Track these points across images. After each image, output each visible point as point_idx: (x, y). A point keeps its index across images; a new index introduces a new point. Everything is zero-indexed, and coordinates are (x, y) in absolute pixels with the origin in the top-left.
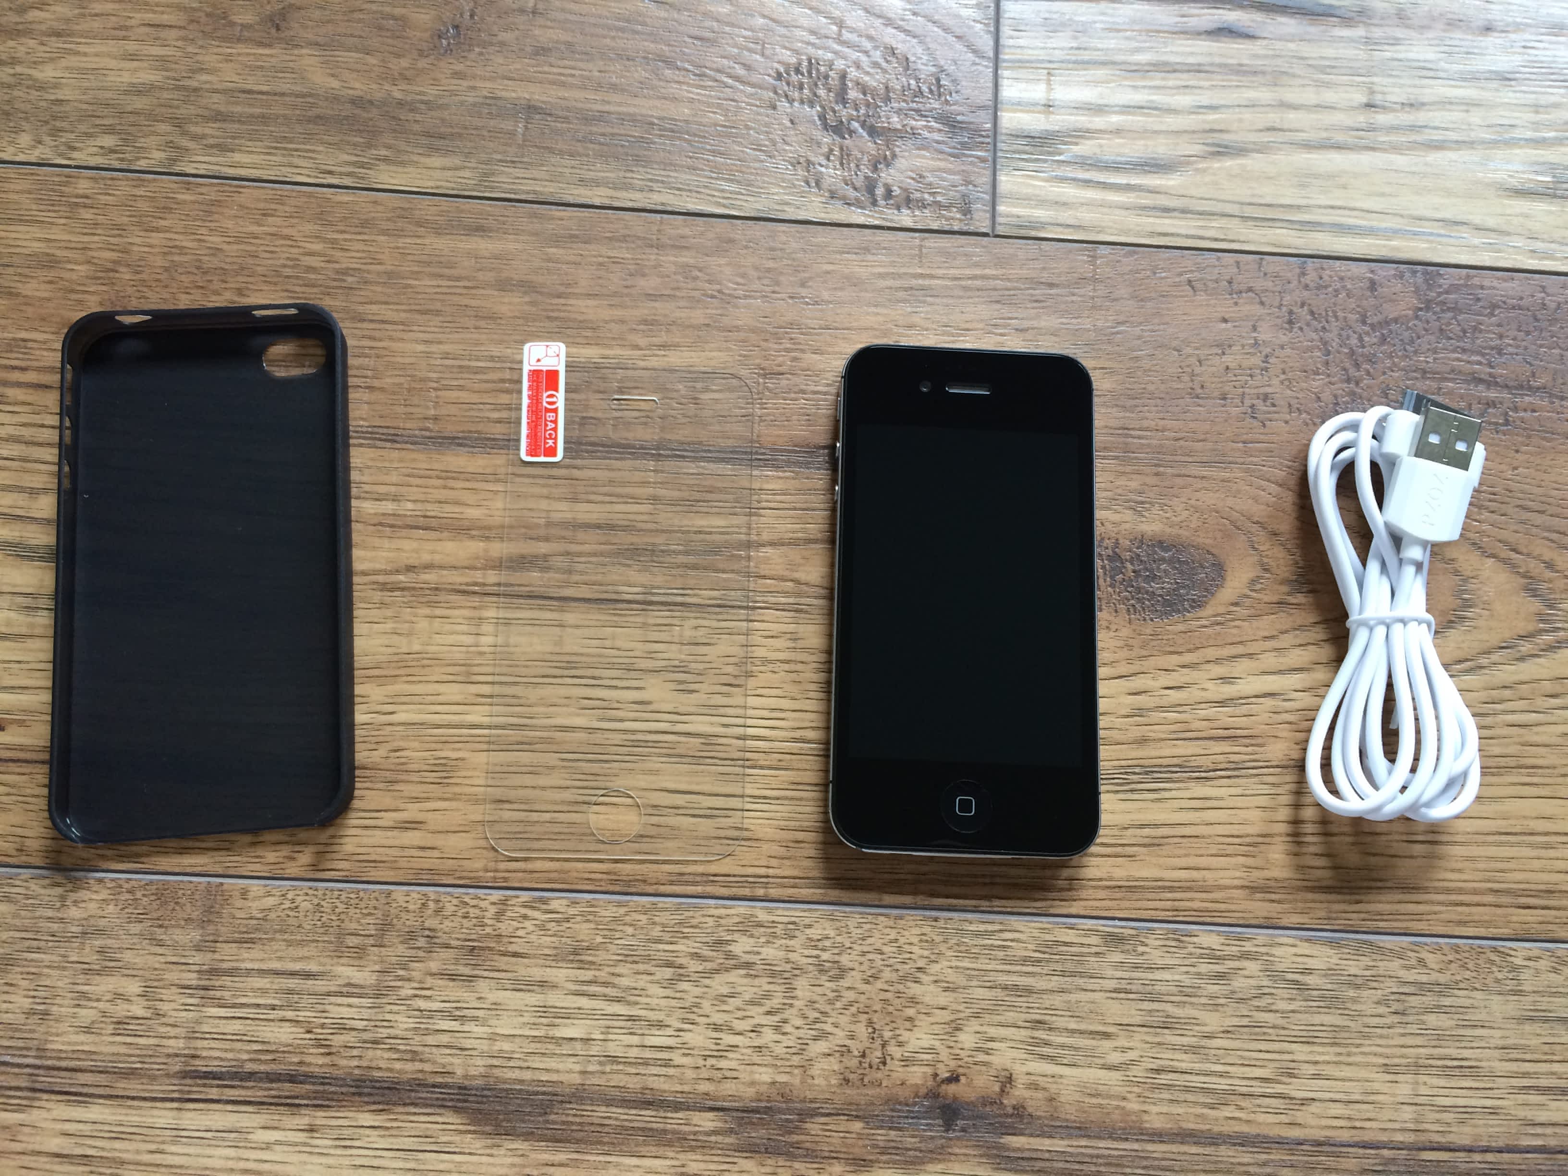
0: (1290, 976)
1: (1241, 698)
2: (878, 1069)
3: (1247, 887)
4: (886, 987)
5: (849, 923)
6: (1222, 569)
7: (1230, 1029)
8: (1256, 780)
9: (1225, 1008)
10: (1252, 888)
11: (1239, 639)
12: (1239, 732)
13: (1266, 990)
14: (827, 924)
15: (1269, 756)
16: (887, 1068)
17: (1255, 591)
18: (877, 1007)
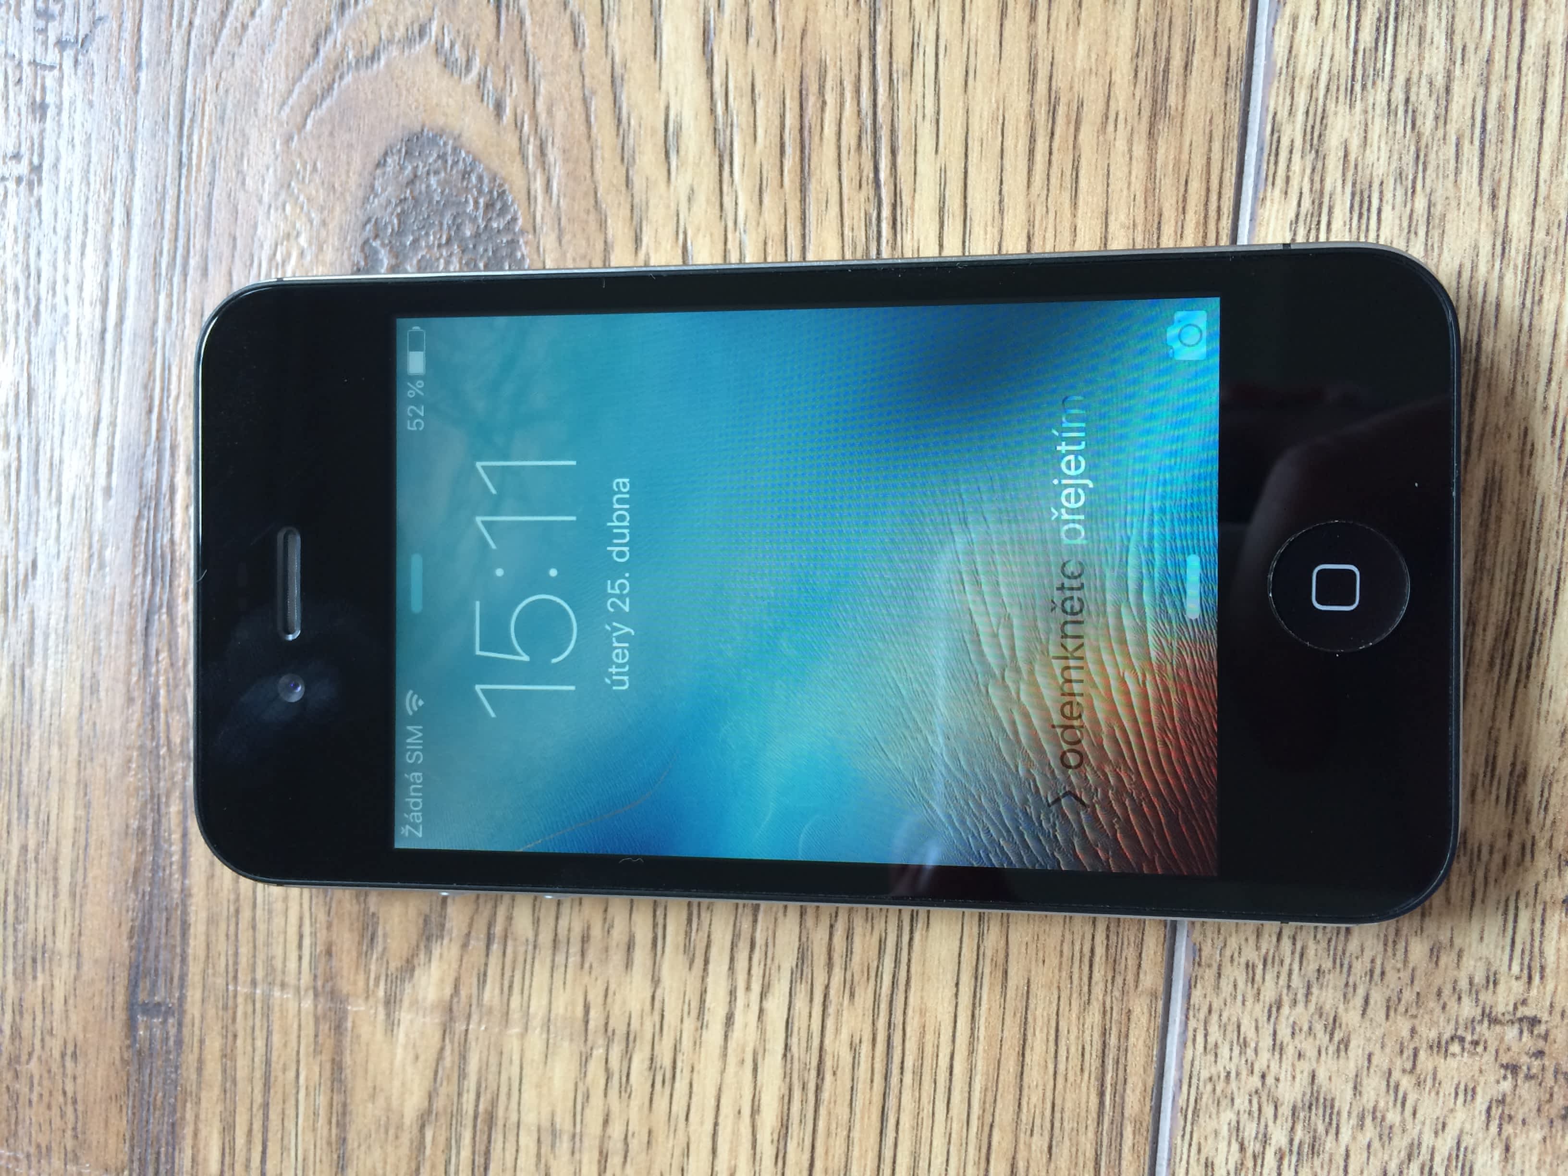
0: (1367, 36)
1: (713, 111)
2: (1546, 1037)
3: (1152, 125)
4: (1358, 1001)
5: (1205, 1074)
6: (419, 135)
7: (1487, 190)
8: (902, 87)
9: (1438, 198)
10: (1154, 115)
11: (579, 107)
12: (791, 120)
13: (1399, 95)
14: (1206, 1124)
15: (847, 54)
16: (1545, 1017)
17: (469, 61)
18: (1403, 1026)
